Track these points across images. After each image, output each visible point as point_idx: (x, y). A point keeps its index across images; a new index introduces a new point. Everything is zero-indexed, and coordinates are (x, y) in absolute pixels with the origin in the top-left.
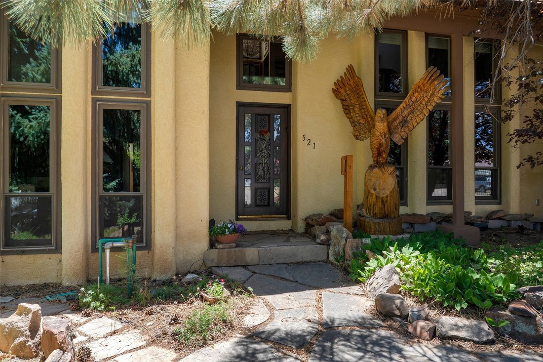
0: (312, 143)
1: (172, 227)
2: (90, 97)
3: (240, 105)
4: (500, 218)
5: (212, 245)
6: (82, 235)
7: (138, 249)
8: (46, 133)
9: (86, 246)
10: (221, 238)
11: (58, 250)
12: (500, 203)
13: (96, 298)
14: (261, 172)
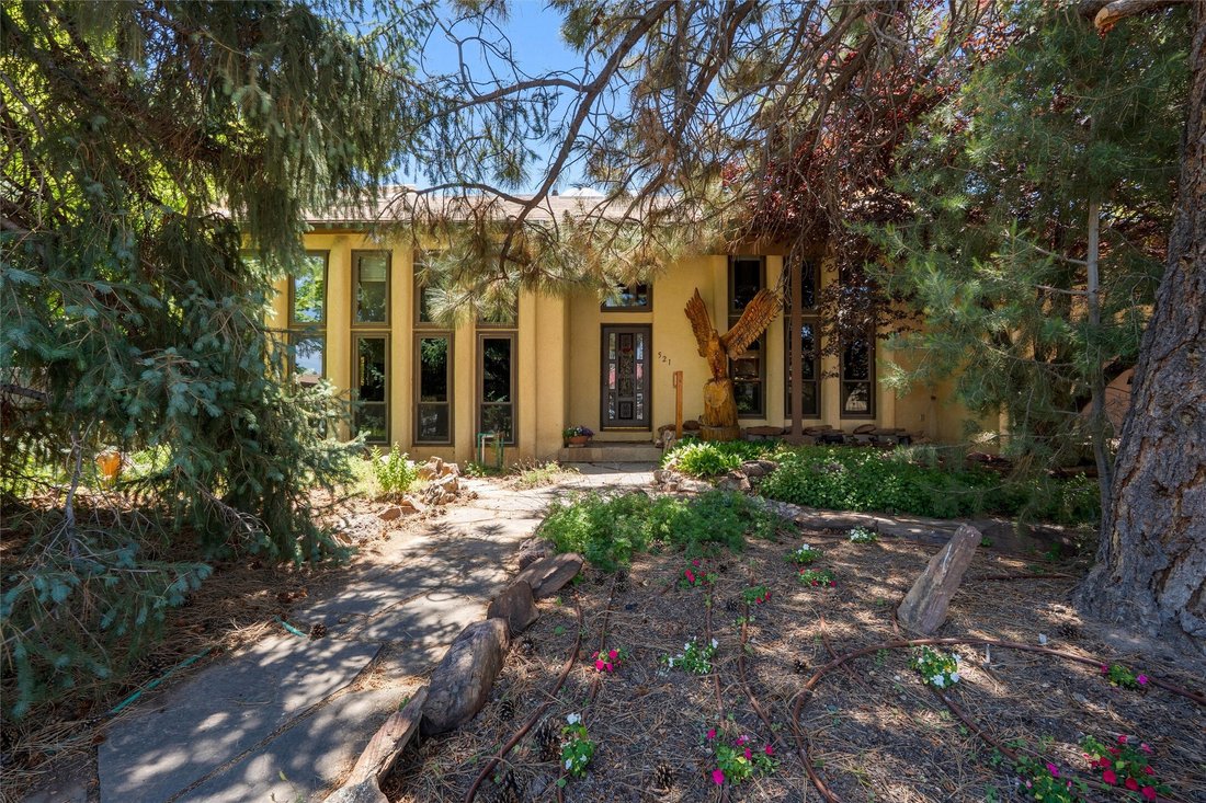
0: (667, 360)
1: (533, 428)
2: (475, 330)
3: (604, 326)
4: (867, 433)
5: (566, 446)
6: (469, 431)
7: (506, 445)
8: (445, 355)
9: (471, 442)
10: (573, 440)
11: (452, 444)
12: (874, 418)
13: (474, 469)
14: (624, 387)
